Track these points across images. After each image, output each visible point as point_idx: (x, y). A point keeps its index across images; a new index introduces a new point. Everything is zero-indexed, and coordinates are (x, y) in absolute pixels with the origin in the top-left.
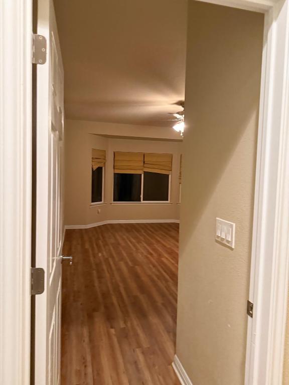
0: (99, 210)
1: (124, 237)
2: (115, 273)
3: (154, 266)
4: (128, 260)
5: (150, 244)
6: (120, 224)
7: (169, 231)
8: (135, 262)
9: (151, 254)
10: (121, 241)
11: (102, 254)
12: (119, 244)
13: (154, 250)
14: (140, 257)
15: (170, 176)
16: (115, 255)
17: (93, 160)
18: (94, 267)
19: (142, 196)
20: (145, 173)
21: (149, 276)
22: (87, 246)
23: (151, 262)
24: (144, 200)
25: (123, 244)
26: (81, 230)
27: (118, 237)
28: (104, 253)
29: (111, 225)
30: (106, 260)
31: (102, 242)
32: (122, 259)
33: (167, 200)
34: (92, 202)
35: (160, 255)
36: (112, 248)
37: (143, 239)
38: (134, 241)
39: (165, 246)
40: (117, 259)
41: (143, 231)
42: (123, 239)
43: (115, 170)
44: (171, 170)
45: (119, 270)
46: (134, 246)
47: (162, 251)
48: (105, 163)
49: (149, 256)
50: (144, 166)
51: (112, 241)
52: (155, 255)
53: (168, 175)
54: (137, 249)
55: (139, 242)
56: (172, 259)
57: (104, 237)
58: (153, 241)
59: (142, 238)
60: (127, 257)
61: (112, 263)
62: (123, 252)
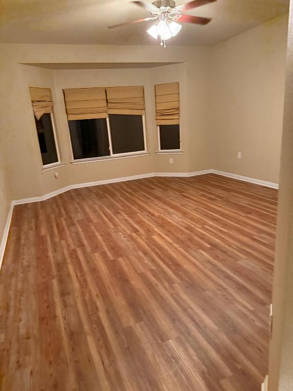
0: (57, 174)
1: (96, 207)
2: (89, 278)
3: (145, 253)
4: (106, 249)
5: (132, 214)
6: (87, 188)
7: (152, 189)
8: (116, 250)
9: (136, 231)
10: (92, 216)
11: (67, 241)
12: (90, 221)
13: (139, 222)
14: (122, 240)
15: (143, 117)
16: (85, 242)
17: (34, 104)
18: (54, 271)
19: (111, 148)
20: (110, 115)
21: (142, 276)
22: (43, 231)
23: (140, 247)
24: (113, 154)
25: (95, 220)
26: (35, 204)
27: (88, 210)
28: (70, 240)
29: (76, 190)
30: (73, 254)
31: (66, 220)
32: (96, 247)
33: (144, 150)
34: (44, 164)
35: (149, 231)
36: (80, 229)
37: (122, 208)
38: (109, 212)
39: (152, 215)
40: (89, 249)
41: (118, 194)
42: (95, 211)
43: (69, 116)
44: (144, 109)
45: (94, 270)
46: (111, 220)
47: (150, 224)
48: (52, 107)
49: (134, 235)
50: (107, 107)
51: (80, 216)
52: (142, 231)
53: (141, 116)
54: (115, 225)
55: (117, 213)
56: (167, 235)
57: (67, 212)
58: (135, 209)
59: (119, 205)
60: (103, 243)
61: (82, 258)
62: (97, 233)
